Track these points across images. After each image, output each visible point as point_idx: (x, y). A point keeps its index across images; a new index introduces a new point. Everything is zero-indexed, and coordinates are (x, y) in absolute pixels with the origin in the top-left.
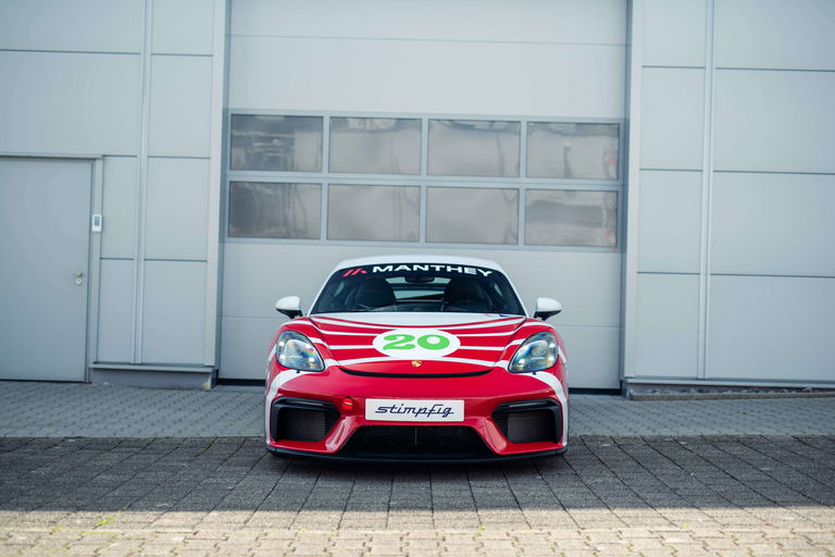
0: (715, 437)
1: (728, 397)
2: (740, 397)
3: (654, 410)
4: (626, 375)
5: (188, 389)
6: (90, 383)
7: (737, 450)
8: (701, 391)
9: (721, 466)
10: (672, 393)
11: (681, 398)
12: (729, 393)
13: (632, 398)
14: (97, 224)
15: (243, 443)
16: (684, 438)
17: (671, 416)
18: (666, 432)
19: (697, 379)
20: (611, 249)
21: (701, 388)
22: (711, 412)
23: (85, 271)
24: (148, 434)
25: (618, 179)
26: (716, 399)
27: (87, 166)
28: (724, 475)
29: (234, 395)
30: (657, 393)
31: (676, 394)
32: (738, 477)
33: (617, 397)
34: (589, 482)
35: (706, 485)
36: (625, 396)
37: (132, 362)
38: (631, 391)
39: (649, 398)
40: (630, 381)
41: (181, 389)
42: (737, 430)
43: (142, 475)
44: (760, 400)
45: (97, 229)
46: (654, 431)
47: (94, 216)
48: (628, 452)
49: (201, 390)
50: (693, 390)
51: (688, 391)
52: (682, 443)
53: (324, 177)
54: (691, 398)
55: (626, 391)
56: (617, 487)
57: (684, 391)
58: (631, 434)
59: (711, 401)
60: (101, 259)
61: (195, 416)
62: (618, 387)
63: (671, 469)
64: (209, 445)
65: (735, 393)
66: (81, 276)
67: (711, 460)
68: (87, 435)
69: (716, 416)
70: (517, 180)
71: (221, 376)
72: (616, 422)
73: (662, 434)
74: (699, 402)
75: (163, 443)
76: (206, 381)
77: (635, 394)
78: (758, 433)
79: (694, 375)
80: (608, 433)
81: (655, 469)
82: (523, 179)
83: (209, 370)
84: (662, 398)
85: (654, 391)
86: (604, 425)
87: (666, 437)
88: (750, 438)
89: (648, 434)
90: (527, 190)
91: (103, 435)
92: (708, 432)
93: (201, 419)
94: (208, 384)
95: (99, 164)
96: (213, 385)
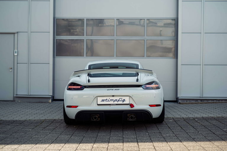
0: (207, 117)
1: (210, 103)
2: (213, 103)
3: (187, 108)
4: (178, 96)
5: (44, 103)
6: (15, 101)
7: (214, 122)
8: (201, 101)
9: (209, 129)
10: (192, 102)
11: (195, 103)
12: (210, 101)
13: (180, 103)
14: (16, 53)
15: (53, 121)
16: (197, 118)
17: (192, 110)
18: (191, 116)
19: (200, 97)
20: (173, 58)
21: (201, 100)
22: (205, 108)
23: (13, 67)
24: (23, 119)
25: (175, 36)
26: (206, 103)
27: (13, 35)
28: (211, 132)
29: (57, 104)
30: (188, 102)
31: (194, 102)
32: (216, 133)
33: (175, 103)
34: (164, 136)
35: (205, 137)
36: (178, 103)
37: (27, 94)
38: (180, 101)
39: (186, 104)
40: (179, 98)
41: (42, 103)
42: (214, 115)
43: (14, 134)
44: (220, 104)
45: (16, 54)
46: (187, 115)
47: (15, 50)
48: (178, 123)
49: (48, 103)
50: (199, 101)
51: (198, 101)
52: (196, 120)
53: (85, 38)
54: (198, 103)
55: (178, 101)
56: (174, 138)
57: (196, 101)
58: (179, 117)
59: (205, 104)
60: (17, 63)
61: (42, 112)
62: (176, 100)
63: (192, 130)
64: (42, 122)
65: (212, 101)
66: (11, 68)
67: (206, 126)
68: (4, 119)
69: (207, 109)
70: (144, 37)
71: (55, 98)
72: (175, 112)
73: (190, 117)
74: (201, 104)
75: (28, 122)
76: (50, 100)
77: (181, 102)
78: (221, 116)
79: (199, 96)
80: (171, 116)
81: (187, 130)
82: (146, 37)
83: (51, 97)
84: (189, 103)
85: (187, 101)
86: (171, 113)
87: (190, 118)
88: (219, 117)
89: (185, 116)
90: (147, 40)
91: (10, 119)
92: (204, 116)
93: (44, 113)
95: (16, 35)
96: (52, 101)
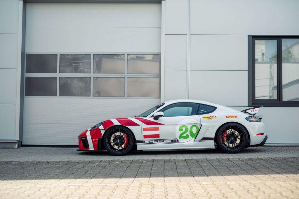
5: (9, 148)
20: (157, 98)
25: (159, 74)
41: (6, 148)
49: (13, 148)
53: (58, 75)
70: (124, 74)
71: (23, 144)
82: (126, 74)
83: (16, 142)
90: (127, 78)
94: (16, 146)
96: (19, 147)
